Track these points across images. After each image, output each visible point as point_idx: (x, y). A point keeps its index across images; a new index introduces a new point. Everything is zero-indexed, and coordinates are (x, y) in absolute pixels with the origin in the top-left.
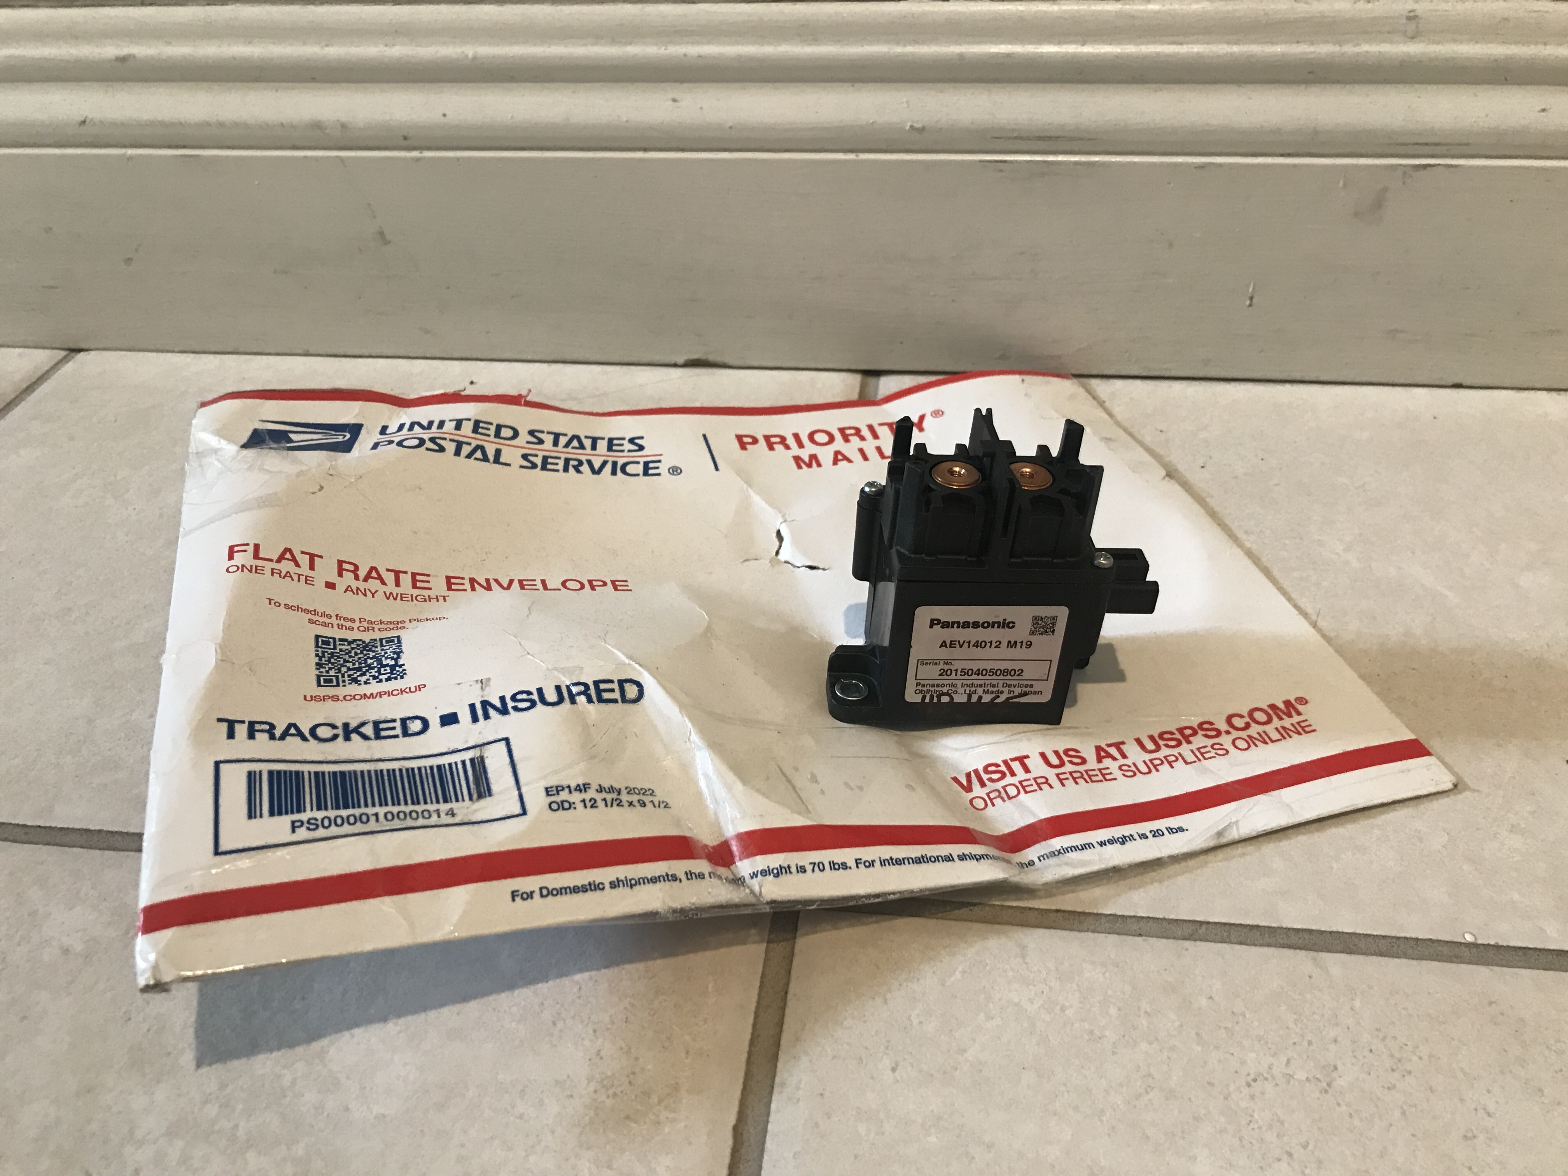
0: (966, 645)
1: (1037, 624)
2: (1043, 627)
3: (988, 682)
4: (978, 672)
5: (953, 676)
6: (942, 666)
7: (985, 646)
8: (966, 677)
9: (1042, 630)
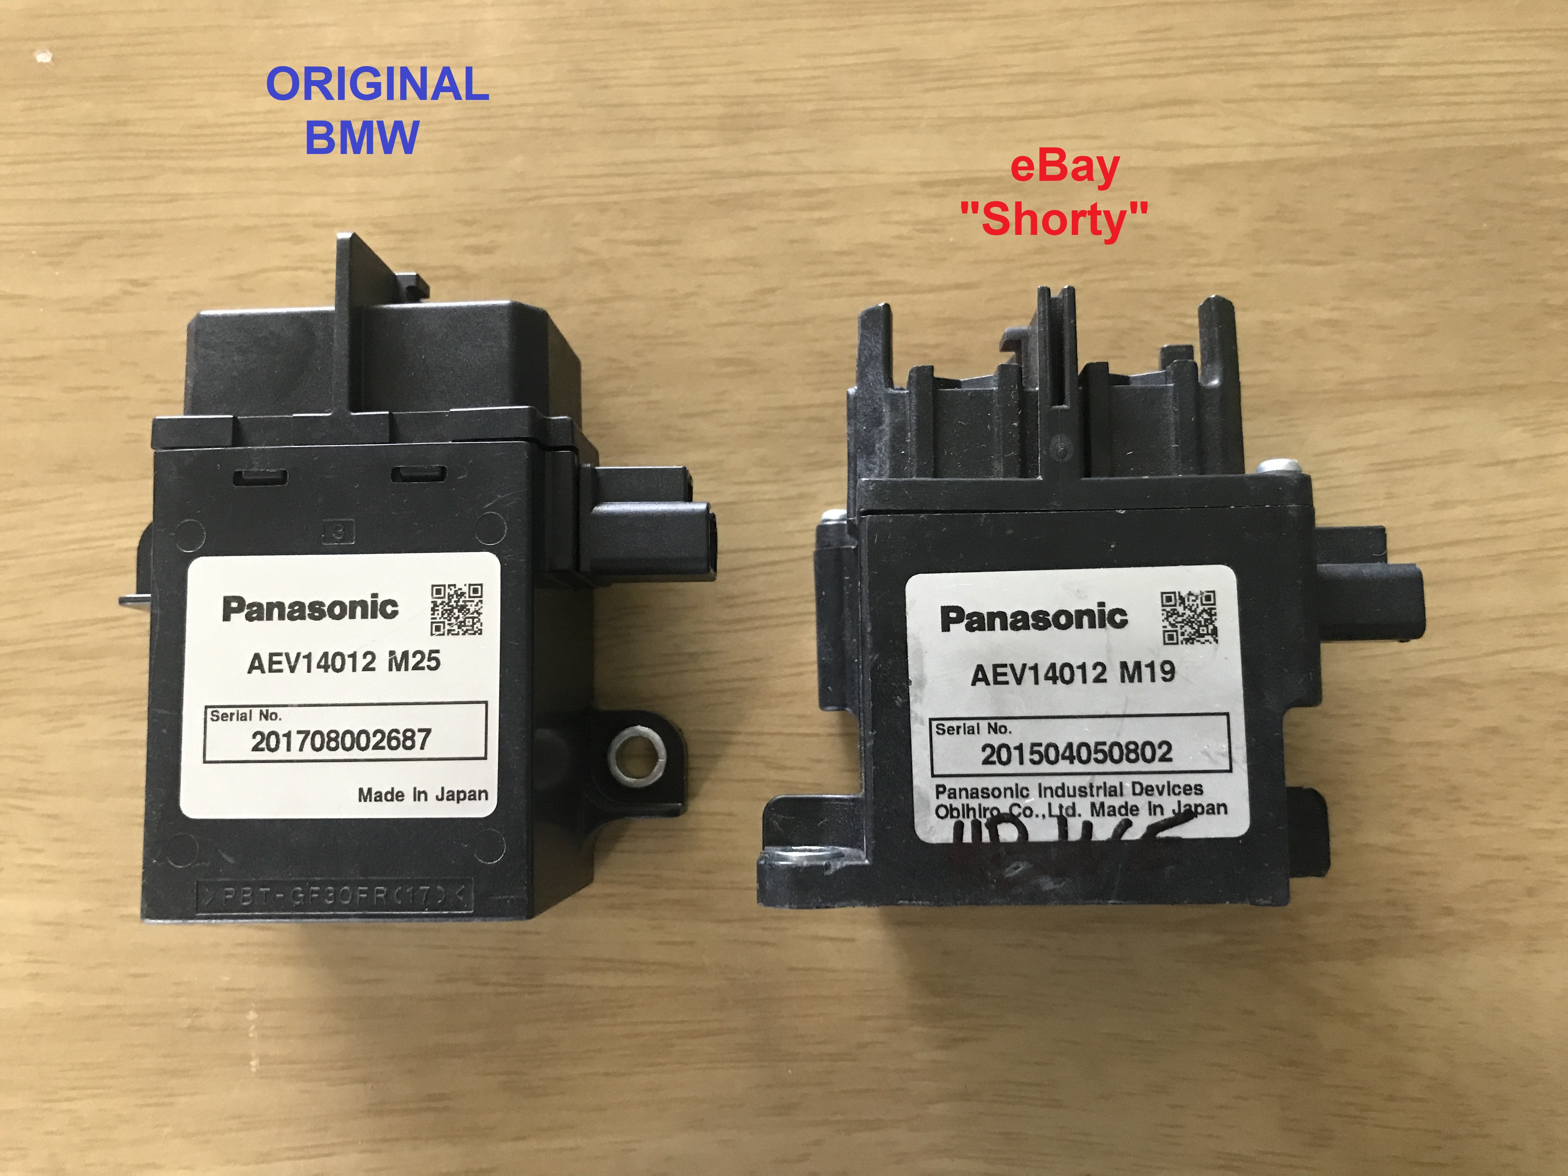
0: (1029, 675)
1: (1174, 612)
2: (1189, 622)
3: (1098, 781)
4: (1071, 753)
5: (1014, 767)
6: (986, 737)
7: (1072, 680)
8: (1045, 767)
9: (1188, 629)
